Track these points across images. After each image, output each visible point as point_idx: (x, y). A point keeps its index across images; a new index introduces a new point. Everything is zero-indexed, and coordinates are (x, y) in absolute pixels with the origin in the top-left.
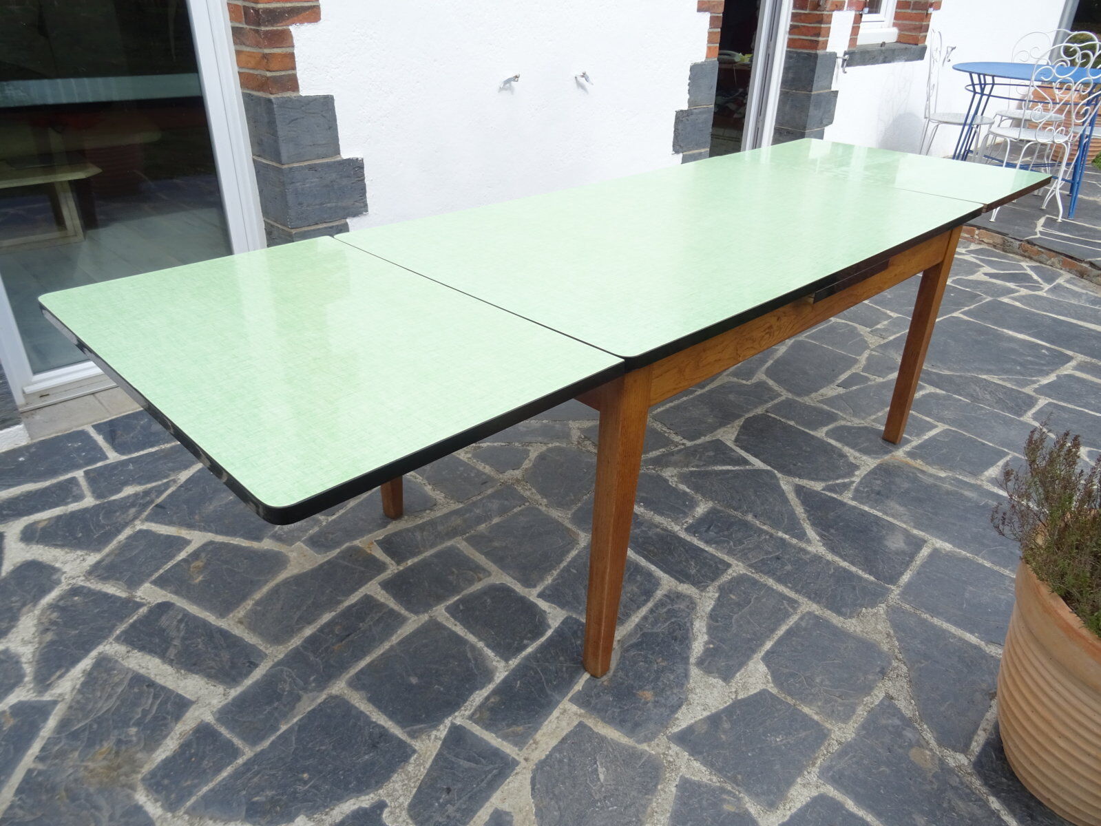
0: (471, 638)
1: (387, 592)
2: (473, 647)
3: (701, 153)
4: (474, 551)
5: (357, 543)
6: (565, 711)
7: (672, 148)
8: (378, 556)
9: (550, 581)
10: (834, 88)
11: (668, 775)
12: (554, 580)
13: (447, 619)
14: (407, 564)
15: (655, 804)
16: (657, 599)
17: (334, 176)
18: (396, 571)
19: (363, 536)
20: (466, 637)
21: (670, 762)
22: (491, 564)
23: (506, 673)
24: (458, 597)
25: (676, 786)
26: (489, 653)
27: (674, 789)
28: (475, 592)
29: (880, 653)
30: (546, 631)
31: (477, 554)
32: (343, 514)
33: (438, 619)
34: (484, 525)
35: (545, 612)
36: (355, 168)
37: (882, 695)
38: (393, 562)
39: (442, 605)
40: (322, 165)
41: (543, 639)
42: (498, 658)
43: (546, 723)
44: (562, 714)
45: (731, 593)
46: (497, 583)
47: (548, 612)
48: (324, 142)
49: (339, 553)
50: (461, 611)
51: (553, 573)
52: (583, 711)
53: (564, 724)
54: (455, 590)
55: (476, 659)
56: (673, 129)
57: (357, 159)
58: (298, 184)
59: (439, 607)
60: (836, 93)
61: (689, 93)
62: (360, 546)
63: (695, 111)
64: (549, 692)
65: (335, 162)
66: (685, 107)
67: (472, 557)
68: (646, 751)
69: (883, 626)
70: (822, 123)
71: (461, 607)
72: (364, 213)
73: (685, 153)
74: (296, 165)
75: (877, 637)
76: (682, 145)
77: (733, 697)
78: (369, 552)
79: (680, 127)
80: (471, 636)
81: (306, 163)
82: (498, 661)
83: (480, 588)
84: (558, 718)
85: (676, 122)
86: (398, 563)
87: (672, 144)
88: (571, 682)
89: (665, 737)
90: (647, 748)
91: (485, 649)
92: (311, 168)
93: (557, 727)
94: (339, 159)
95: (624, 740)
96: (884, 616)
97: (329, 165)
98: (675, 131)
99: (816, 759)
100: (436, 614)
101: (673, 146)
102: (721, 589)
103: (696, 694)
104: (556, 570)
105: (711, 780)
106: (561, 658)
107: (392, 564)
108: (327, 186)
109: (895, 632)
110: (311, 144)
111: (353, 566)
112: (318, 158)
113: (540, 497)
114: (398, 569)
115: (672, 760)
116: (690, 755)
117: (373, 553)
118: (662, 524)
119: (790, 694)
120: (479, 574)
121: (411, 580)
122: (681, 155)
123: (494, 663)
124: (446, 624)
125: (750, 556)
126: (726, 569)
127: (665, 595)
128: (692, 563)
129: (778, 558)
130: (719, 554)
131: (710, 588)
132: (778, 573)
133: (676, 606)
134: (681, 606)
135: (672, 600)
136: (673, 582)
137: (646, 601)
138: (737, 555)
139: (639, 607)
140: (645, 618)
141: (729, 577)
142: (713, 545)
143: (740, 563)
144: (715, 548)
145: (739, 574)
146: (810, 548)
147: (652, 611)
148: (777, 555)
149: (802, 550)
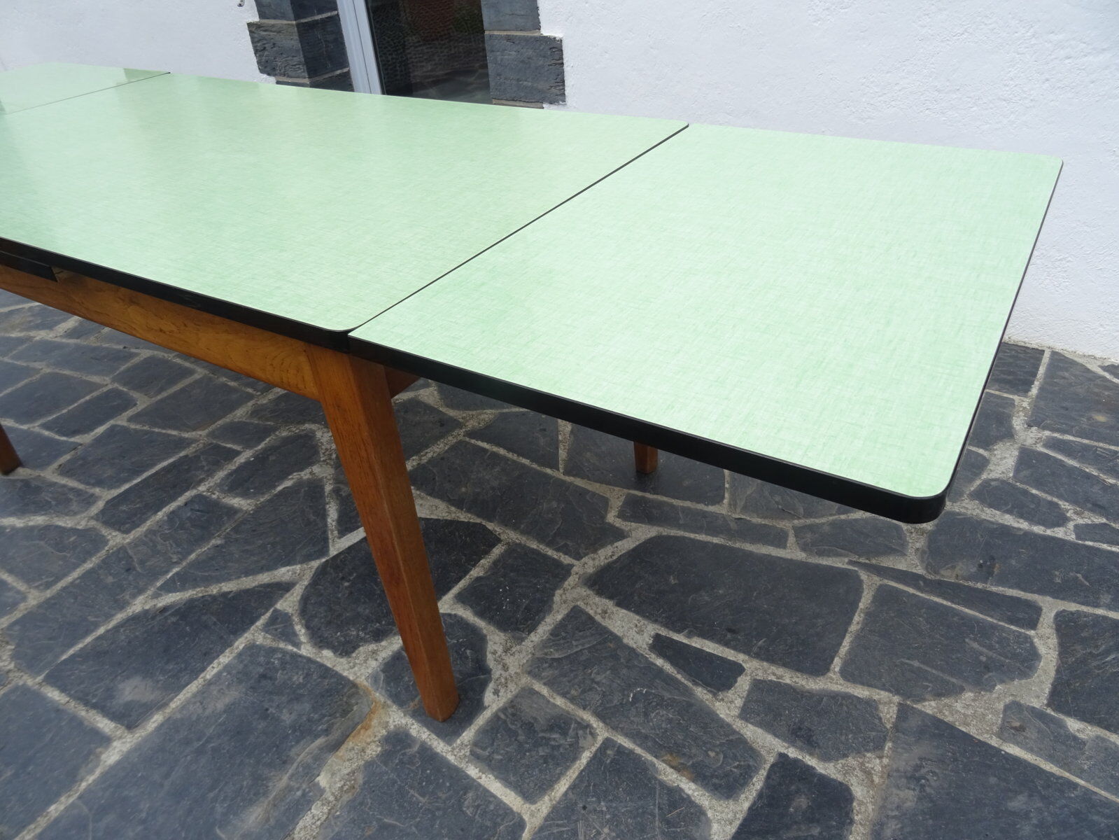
17: (530, 52)
36: (554, 49)
40: (520, 38)
48: (522, 13)
57: (555, 38)
58: (498, 53)
65: (531, 37)
72: (561, 103)
74: (496, 33)
81: (505, 33)
92: (509, 38)
94: (536, 34)
97: (527, 40)
108: (523, 62)
110: (511, 13)
112: (517, 29)
125: (140, 548)
126: (119, 530)
127: (92, 495)
128: (138, 506)
129: (128, 570)
130: (148, 523)
131: (93, 523)
132: (101, 572)
133: (75, 504)
134: (74, 507)
135: (83, 500)
136: (110, 497)
137: (88, 484)
138: (144, 539)
139: (79, 481)
140: (64, 486)
141: (106, 534)
142: (166, 518)
143: (128, 541)
144: (161, 520)
145: (108, 540)
146: (141, 598)
147: (72, 489)
148: (134, 569)
149: (141, 591)
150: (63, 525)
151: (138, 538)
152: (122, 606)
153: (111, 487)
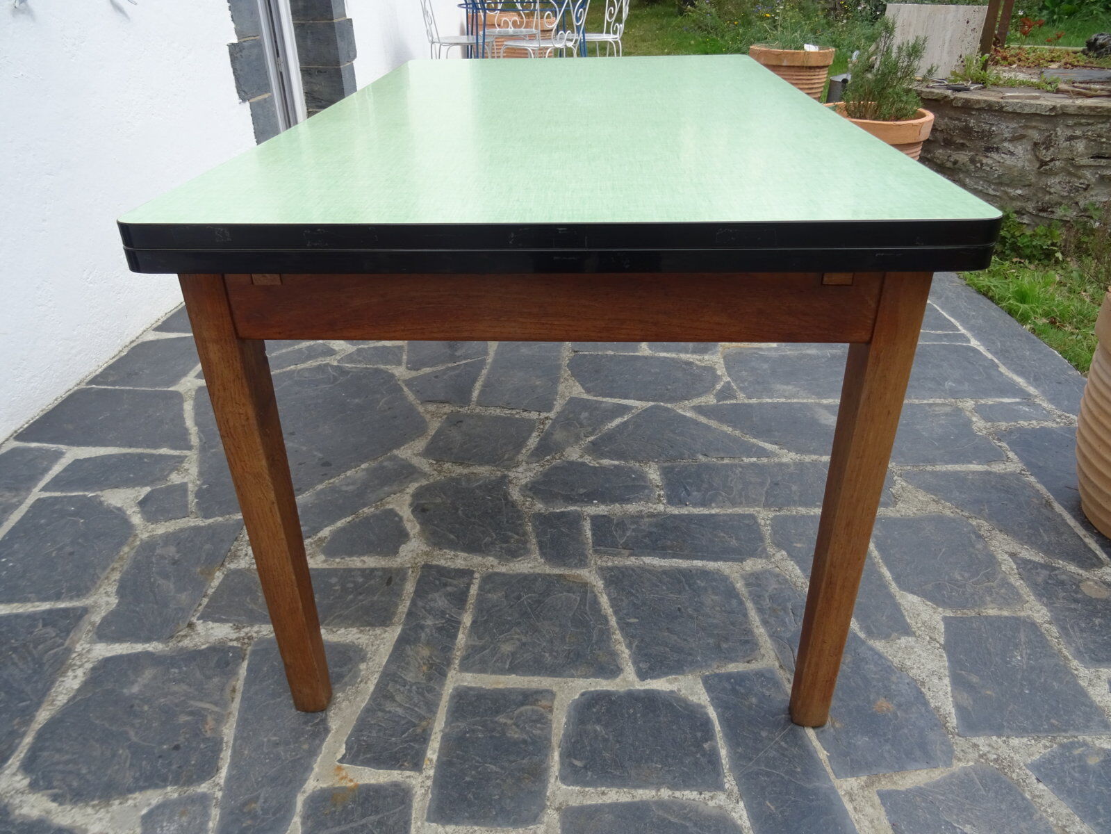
0: (644, 794)
1: (457, 824)
2: (661, 804)
3: (265, 99)
4: (493, 677)
5: (312, 785)
6: (851, 795)
7: (237, 96)
8: (373, 782)
9: (627, 651)
10: (348, 17)
11: (1014, 776)
12: (629, 646)
13: (584, 794)
14: (431, 760)
15: (1052, 819)
16: (747, 595)
18: (429, 783)
19: (308, 768)
20: (635, 800)
21: (996, 760)
22: (536, 679)
23: (741, 804)
24: (556, 756)
25: (1038, 780)
26: (689, 795)
27: (1041, 786)
28: (566, 730)
29: (954, 520)
30: (706, 714)
31: (502, 678)
32: (233, 757)
33: (570, 803)
34: (460, 636)
35: (672, 692)
37: (1006, 557)
38: (407, 773)
39: (552, 780)
41: (717, 727)
42: (707, 795)
43: (857, 827)
44: (852, 800)
45: (792, 543)
46: (577, 697)
47: (675, 689)
49: (303, 824)
50: (585, 767)
51: (616, 640)
52: (864, 778)
53: (869, 810)
54: (540, 746)
55: (685, 818)
56: (231, 70)
59: (550, 786)
60: (350, 20)
61: (233, 20)
62: (325, 786)
63: (245, 44)
64: (810, 786)
66: (235, 41)
67: (501, 686)
68: (964, 768)
69: (922, 496)
70: (349, 57)
71: (578, 763)
73: (251, 101)
75: (933, 507)
76: (246, 90)
77: (938, 645)
78: (351, 784)
79: (238, 67)
80: (640, 791)
82: (712, 798)
83: (564, 720)
84: (855, 809)
85: (231, 61)
86: (417, 766)
87: (235, 90)
88: (808, 755)
89: (956, 737)
90: (962, 764)
91: (678, 794)
93: (872, 821)
95: (937, 774)
96: (910, 486)
98: (234, 72)
99: (1060, 651)
100: (560, 799)
101: (238, 93)
102: (779, 545)
103: (913, 668)
104: (614, 633)
105: (1045, 747)
106: (764, 734)
107: (407, 777)
109: (936, 495)
111: (354, 825)
113: (480, 558)
114: (428, 778)
115: (995, 756)
116: (999, 736)
117: (361, 782)
118: (641, 511)
119: (964, 607)
120: (540, 703)
121: (468, 779)
122: (247, 104)
123: (711, 804)
124: (589, 803)
125: (754, 496)
126: (756, 522)
127: (747, 585)
128: (722, 534)
129: (777, 484)
130: (729, 511)
131: (770, 550)
132: (796, 498)
133: (770, 589)
134: (773, 586)
135: (759, 585)
136: (735, 566)
137: (741, 603)
138: (744, 502)
139: (746, 615)
140: (765, 623)
141: (769, 528)
142: (713, 505)
143: (757, 509)
144: (718, 507)
145: (771, 519)
146: (784, 460)
147: (760, 610)
148: (772, 482)
149: (781, 465)
150: (797, 568)
151: (748, 507)
152: (800, 465)
153: (725, 579)
